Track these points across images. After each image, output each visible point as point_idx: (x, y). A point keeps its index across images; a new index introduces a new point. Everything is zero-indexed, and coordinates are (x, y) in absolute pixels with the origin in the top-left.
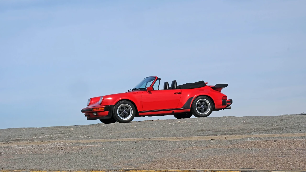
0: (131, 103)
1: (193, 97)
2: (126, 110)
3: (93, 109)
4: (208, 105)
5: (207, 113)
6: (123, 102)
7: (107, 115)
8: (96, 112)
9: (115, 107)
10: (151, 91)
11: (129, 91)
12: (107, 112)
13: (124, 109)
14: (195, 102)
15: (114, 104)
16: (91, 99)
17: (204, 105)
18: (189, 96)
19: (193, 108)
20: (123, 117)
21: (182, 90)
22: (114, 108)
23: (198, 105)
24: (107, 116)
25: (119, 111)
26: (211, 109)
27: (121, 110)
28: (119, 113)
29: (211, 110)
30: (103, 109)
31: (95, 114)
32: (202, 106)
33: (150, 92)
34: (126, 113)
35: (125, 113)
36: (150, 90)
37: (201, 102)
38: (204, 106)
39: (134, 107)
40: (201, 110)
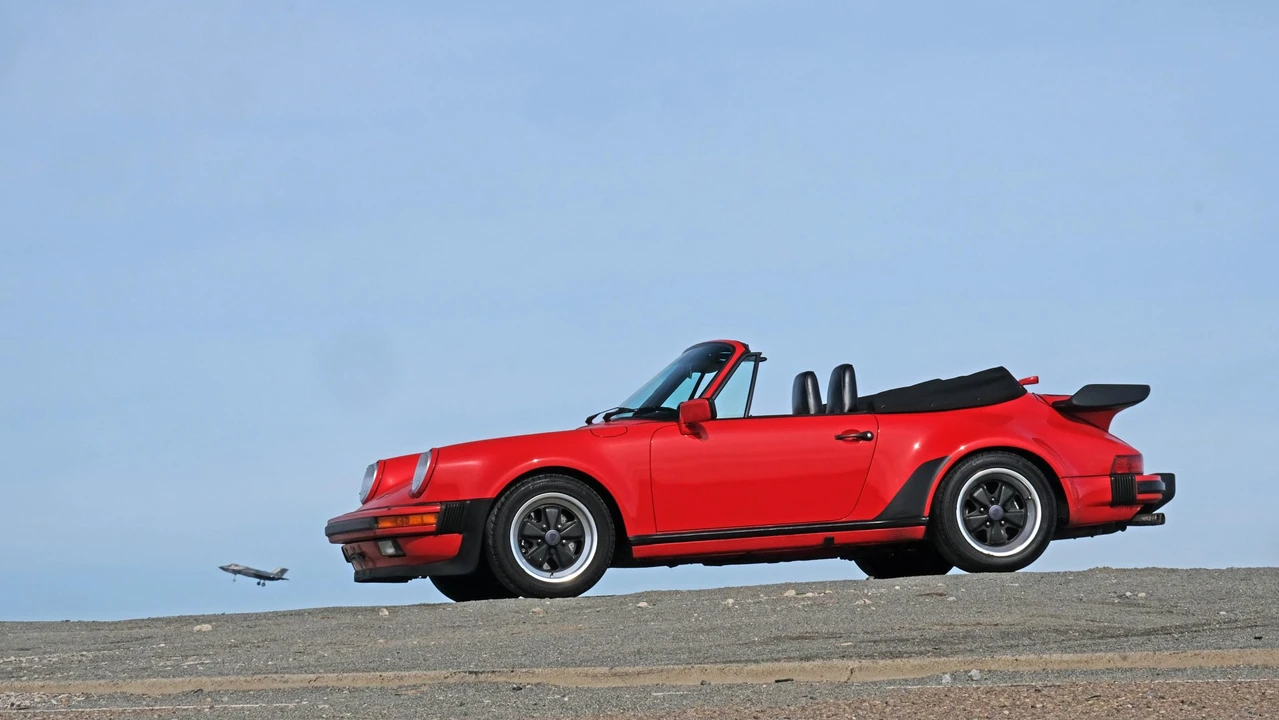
0: (586, 489)
1: (943, 459)
2: (559, 530)
3: (376, 519)
4: (1030, 505)
5: (1018, 549)
6: (542, 481)
7: (455, 557)
8: (394, 538)
9: (495, 510)
10: (702, 424)
11: (594, 421)
12: (456, 539)
13: (552, 523)
14: (952, 483)
15: (491, 494)
16: (384, 466)
17: (1003, 506)
18: (918, 452)
19: (939, 520)
20: (546, 566)
21: (878, 416)
22: (493, 519)
23: (970, 504)
24: (453, 560)
25: (521, 536)
26: (1045, 526)
27: (532, 528)
28: (521, 547)
29: (1043, 533)
30: (431, 520)
31: (391, 551)
32: (993, 508)
33: (695, 429)
34: (564, 545)
35: (553, 543)
36: (699, 418)
37: (991, 484)
38: (1005, 511)
39: (606, 512)
40: (990, 533)
